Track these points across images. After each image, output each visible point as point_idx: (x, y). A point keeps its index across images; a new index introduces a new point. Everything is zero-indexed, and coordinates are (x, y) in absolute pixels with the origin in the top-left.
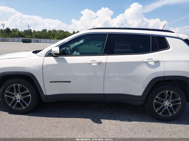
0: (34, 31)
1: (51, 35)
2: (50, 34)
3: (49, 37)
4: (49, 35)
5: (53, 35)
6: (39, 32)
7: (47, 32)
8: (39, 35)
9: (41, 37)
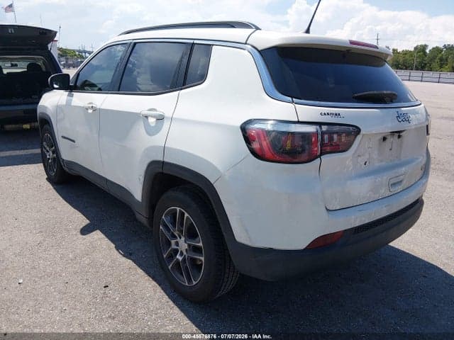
0: (394, 50)
1: (437, 60)
2: (434, 58)
3: (428, 65)
4: (431, 61)
5: (441, 59)
6: (406, 53)
7: (427, 51)
8: (405, 61)
9: (408, 65)
